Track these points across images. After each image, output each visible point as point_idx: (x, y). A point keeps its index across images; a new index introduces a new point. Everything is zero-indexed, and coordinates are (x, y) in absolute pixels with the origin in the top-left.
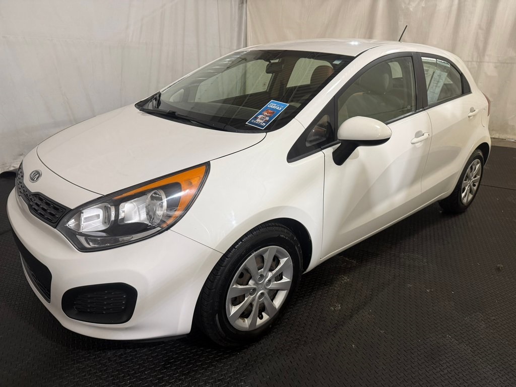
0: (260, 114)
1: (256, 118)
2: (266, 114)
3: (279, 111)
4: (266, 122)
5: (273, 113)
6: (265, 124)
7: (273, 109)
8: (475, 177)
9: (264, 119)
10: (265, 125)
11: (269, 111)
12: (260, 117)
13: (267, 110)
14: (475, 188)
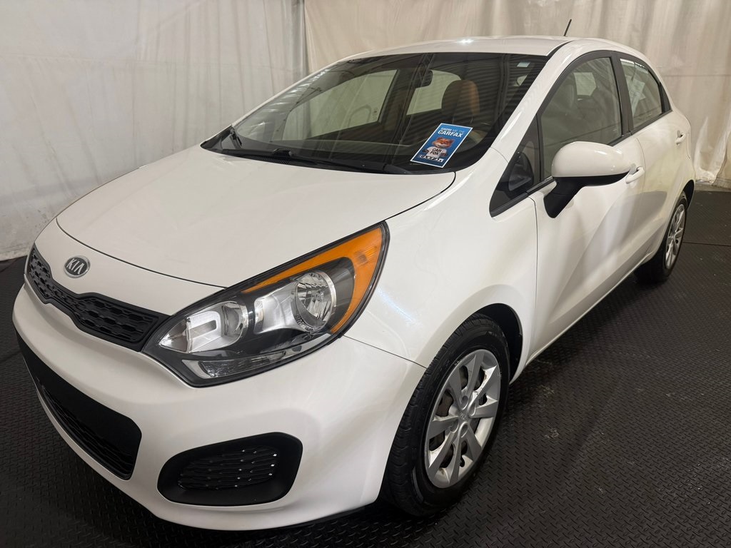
0: (430, 145)
1: (425, 151)
2: (440, 144)
3: (460, 139)
4: (445, 156)
5: (451, 142)
6: (442, 160)
7: (447, 137)
8: (678, 230)
9: (440, 153)
10: (444, 162)
11: (444, 140)
12: (431, 149)
13: (439, 138)
14: (678, 245)
